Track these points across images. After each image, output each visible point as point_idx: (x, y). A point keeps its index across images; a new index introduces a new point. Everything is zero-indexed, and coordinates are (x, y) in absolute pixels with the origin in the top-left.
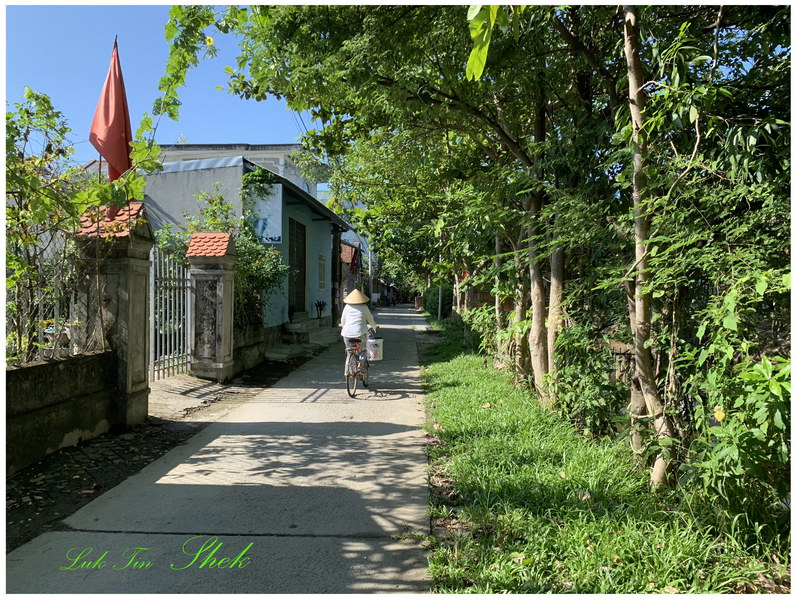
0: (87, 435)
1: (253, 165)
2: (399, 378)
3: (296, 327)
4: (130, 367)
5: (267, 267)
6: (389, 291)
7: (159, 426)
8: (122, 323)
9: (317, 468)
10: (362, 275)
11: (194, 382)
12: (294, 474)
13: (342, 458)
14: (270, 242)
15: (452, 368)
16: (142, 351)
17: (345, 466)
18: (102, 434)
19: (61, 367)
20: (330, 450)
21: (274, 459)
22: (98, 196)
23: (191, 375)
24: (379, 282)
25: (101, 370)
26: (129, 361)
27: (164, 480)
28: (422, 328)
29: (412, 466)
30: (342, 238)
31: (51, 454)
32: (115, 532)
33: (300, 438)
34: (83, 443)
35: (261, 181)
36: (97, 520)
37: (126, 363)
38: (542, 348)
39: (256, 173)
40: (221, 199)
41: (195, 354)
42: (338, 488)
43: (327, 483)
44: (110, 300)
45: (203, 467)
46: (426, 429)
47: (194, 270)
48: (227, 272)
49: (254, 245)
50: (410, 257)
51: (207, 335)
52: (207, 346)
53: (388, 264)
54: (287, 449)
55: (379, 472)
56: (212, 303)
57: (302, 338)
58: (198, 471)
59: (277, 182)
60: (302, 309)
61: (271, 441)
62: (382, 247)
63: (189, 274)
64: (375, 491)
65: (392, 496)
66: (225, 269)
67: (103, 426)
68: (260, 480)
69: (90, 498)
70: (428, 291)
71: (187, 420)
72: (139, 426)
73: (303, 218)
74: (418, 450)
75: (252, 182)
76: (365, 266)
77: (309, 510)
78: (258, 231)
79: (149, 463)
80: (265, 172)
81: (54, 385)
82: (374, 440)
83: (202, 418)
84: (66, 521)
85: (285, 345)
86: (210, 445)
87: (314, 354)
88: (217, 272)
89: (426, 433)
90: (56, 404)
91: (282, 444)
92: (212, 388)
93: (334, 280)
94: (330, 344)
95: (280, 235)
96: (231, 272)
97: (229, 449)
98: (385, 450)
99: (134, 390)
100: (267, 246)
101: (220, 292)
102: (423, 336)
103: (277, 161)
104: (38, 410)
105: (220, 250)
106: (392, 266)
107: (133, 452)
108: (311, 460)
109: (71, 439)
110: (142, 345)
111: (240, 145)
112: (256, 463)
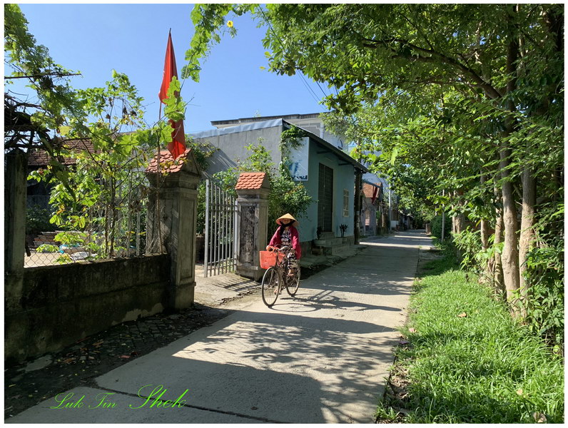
0: (145, 313)
1: (289, 124)
2: (393, 286)
3: (322, 243)
4: (179, 266)
5: (295, 198)
6: (406, 219)
7: (199, 310)
8: (175, 235)
9: (296, 357)
10: (383, 207)
11: (238, 279)
12: (275, 360)
13: (319, 350)
14: (300, 180)
15: (441, 280)
16: (189, 255)
17: (318, 357)
18: (157, 314)
19: (125, 263)
20: (313, 343)
21: (266, 345)
22: (137, 139)
23: (237, 274)
24: (398, 213)
25: (158, 267)
26: (178, 261)
27: (180, 354)
28: (427, 247)
29: (378, 364)
30: (363, 178)
31: (116, 326)
32: (123, 393)
33: (294, 329)
34: (141, 319)
35: (294, 136)
36: (117, 381)
37: (176, 263)
38: (513, 267)
39: (291, 130)
40: (263, 149)
41: (240, 259)
42: (306, 377)
43: (298, 371)
44: (167, 218)
45: (212, 346)
46: (402, 331)
47: (240, 199)
48: (262, 201)
49: (289, 182)
50: (420, 193)
51: (248, 245)
52: (248, 254)
53: (404, 199)
54: (279, 338)
55: (346, 366)
56: (252, 223)
57: (326, 251)
58: (207, 349)
59: (305, 136)
60: (329, 229)
61: (272, 330)
62: (397, 185)
63: (236, 202)
64: (334, 384)
65: (349, 391)
66: (260, 198)
67: (158, 307)
68: (249, 362)
69: (125, 361)
70: (434, 219)
71: (222, 307)
72: (185, 310)
73: (330, 163)
74: (387, 350)
75: (288, 136)
76: (385, 200)
77: (274, 395)
78: (292, 172)
79: (177, 338)
80: (297, 129)
81: (120, 276)
82: (352, 337)
83: (232, 307)
84: (97, 379)
85: (313, 256)
86: (227, 328)
87: (333, 264)
88: (256, 200)
89: (401, 335)
90: (120, 290)
91: (279, 333)
92: (248, 285)
93: (356, 209)
94: (348, 257)
95: (307, 174)
96: (266, 201)
97: (238, 333)
98: (358, 347)
99: (182, 282)
100: (297, 182)
101: (257, 215)
102: (425, 254)
103: (318, 125)
104: (106, 293)
105: (257, 184)
106: (408, 201)
107: (171, 329)
108: (295, 348)
109: (132, 315)
110: (190, 251)
111: (293, 115)
112: (252, 347)
